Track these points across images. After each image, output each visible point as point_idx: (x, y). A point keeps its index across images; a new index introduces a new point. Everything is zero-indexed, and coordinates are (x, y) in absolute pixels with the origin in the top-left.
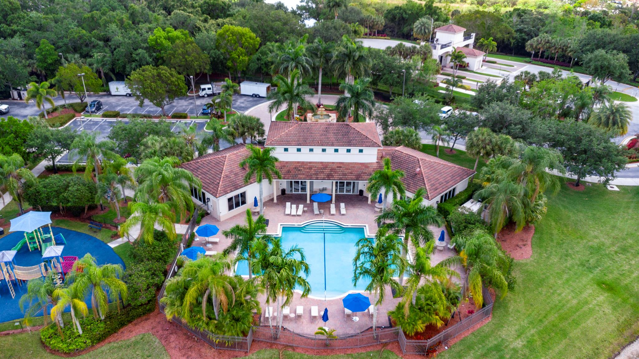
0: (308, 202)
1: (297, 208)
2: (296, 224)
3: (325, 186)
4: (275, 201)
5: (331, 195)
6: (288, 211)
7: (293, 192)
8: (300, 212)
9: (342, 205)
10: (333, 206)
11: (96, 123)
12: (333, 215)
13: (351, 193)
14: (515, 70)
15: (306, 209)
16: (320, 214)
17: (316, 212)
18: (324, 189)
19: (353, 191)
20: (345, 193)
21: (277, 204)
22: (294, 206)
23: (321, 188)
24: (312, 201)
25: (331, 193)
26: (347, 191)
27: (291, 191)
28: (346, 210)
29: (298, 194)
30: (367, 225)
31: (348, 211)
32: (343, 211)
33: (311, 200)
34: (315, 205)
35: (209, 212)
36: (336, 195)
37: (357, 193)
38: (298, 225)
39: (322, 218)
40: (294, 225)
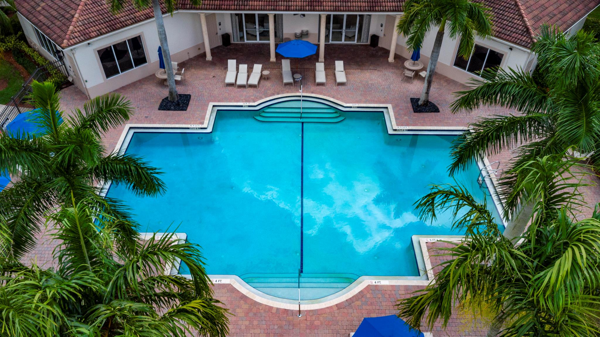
0: (273, 59)
1: (250, 70)
2: (245, 105)
3: (305, 29)
4: (209, 57)
5: (318, 46)
6: (230, 78)
7: (246, 41)
8: (254, 80)
9: (339, 65)
10: (320, 67)
12: (321, 84)
13: (355, 42)
15: (266, 73)
16: (295, 82)
17: (287, 79)
18: (304, 34)
19: (359, 39)
20: (343, 42)
21: (213, 64)
22: (243, 67)
23: (298, 31)
24: (279, 57)
25: (317, 43)
26: (348, 38)
27: (242, 38)
28: (346, 74)
29: (254, 45)
30: (390, 106)
31: (350, 76)
32: (341, 77)
33: (278, 55)
34: (286, 65)
35: (70, 79)
36: (327, 46)
37: (366, 41)
38: (249, 106)
39: (298, 91)
40: (242, 106)
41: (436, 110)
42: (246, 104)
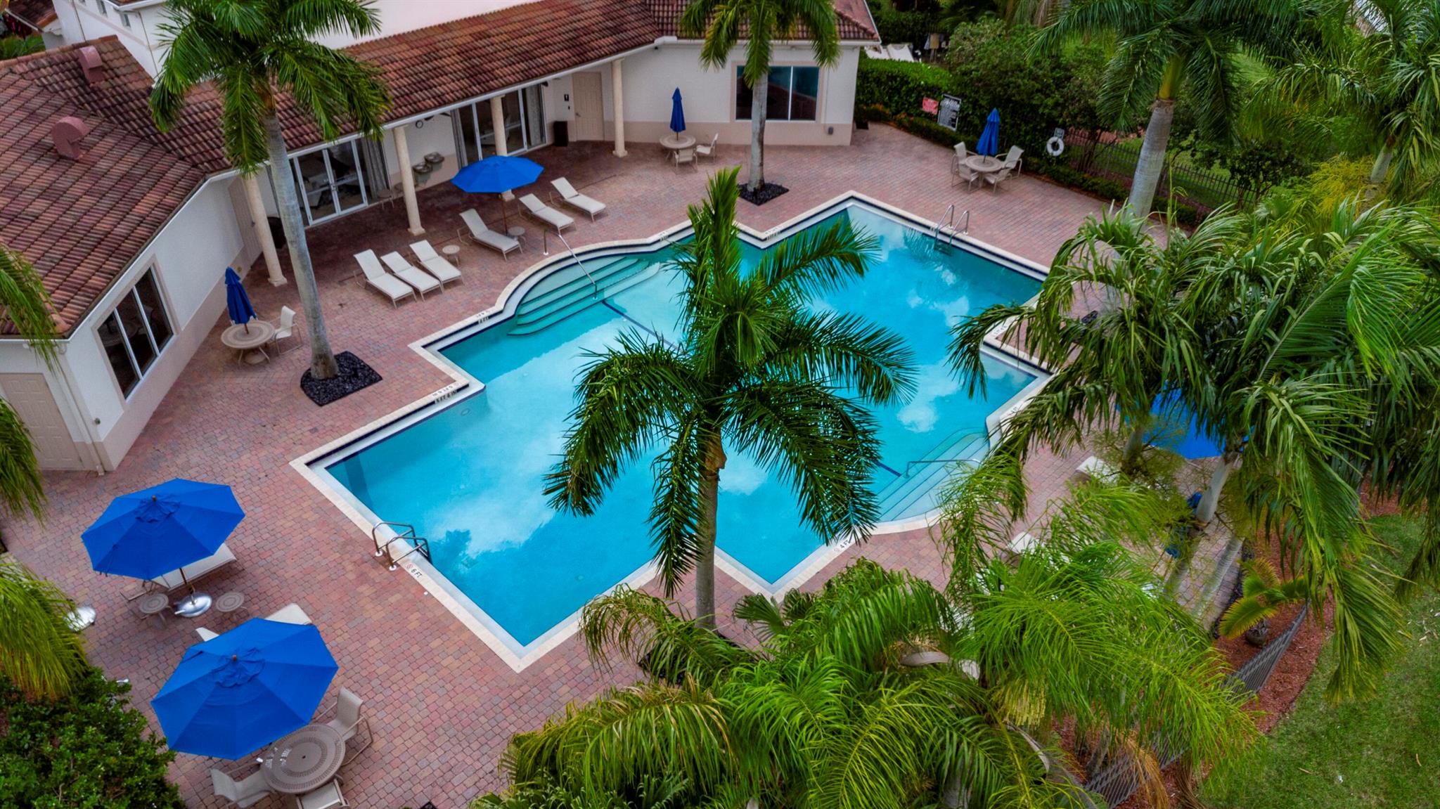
0: (418, 228)
1: (412, 259)
2: (480, 318)
8: (444, 270)
9: (562, 186)
10: (533, 203)
12: (567, 230)
13: (525, 149)
15: (449, 250)
16: (523, 243)
17: (504, 244)
18: (436, 162)
22: (394, 260)
29: (335, 223)
32: (589, 203)
34: (473, 221)
38: (490, 317)
39: (544, 257)
40: (476, 323)
41: (782, 191)
42: (482, 316)
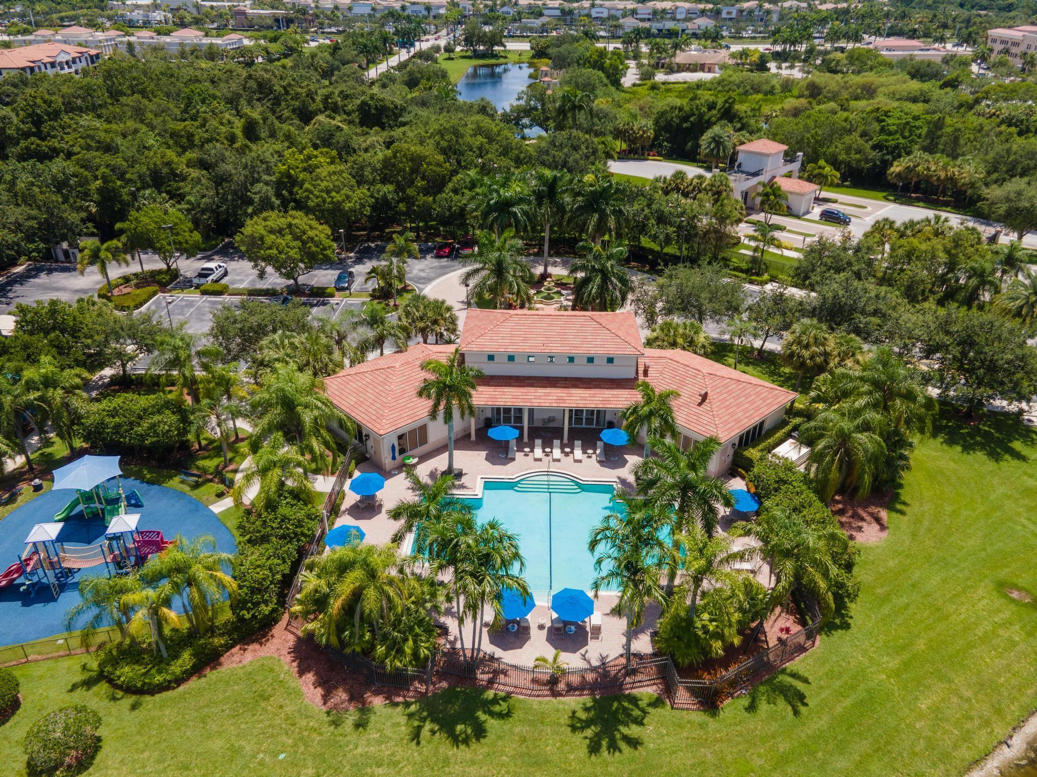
0: (526, 439)
2: (506, 477)
3: (552, 415)
4: (473, 438)
11: (190, 304)
13: (595, 426)
14: (869, 214)
18: (552, 419)
19: (598, 423)
20: (584, 426)
21: (476, 443)
23: (547, 416)
25: (562, 426)
26: (588, 422)
30: (618, 481)
35: (368, 456)
36: (570, 429)
38: (508, 479)
40: (503, 479)
